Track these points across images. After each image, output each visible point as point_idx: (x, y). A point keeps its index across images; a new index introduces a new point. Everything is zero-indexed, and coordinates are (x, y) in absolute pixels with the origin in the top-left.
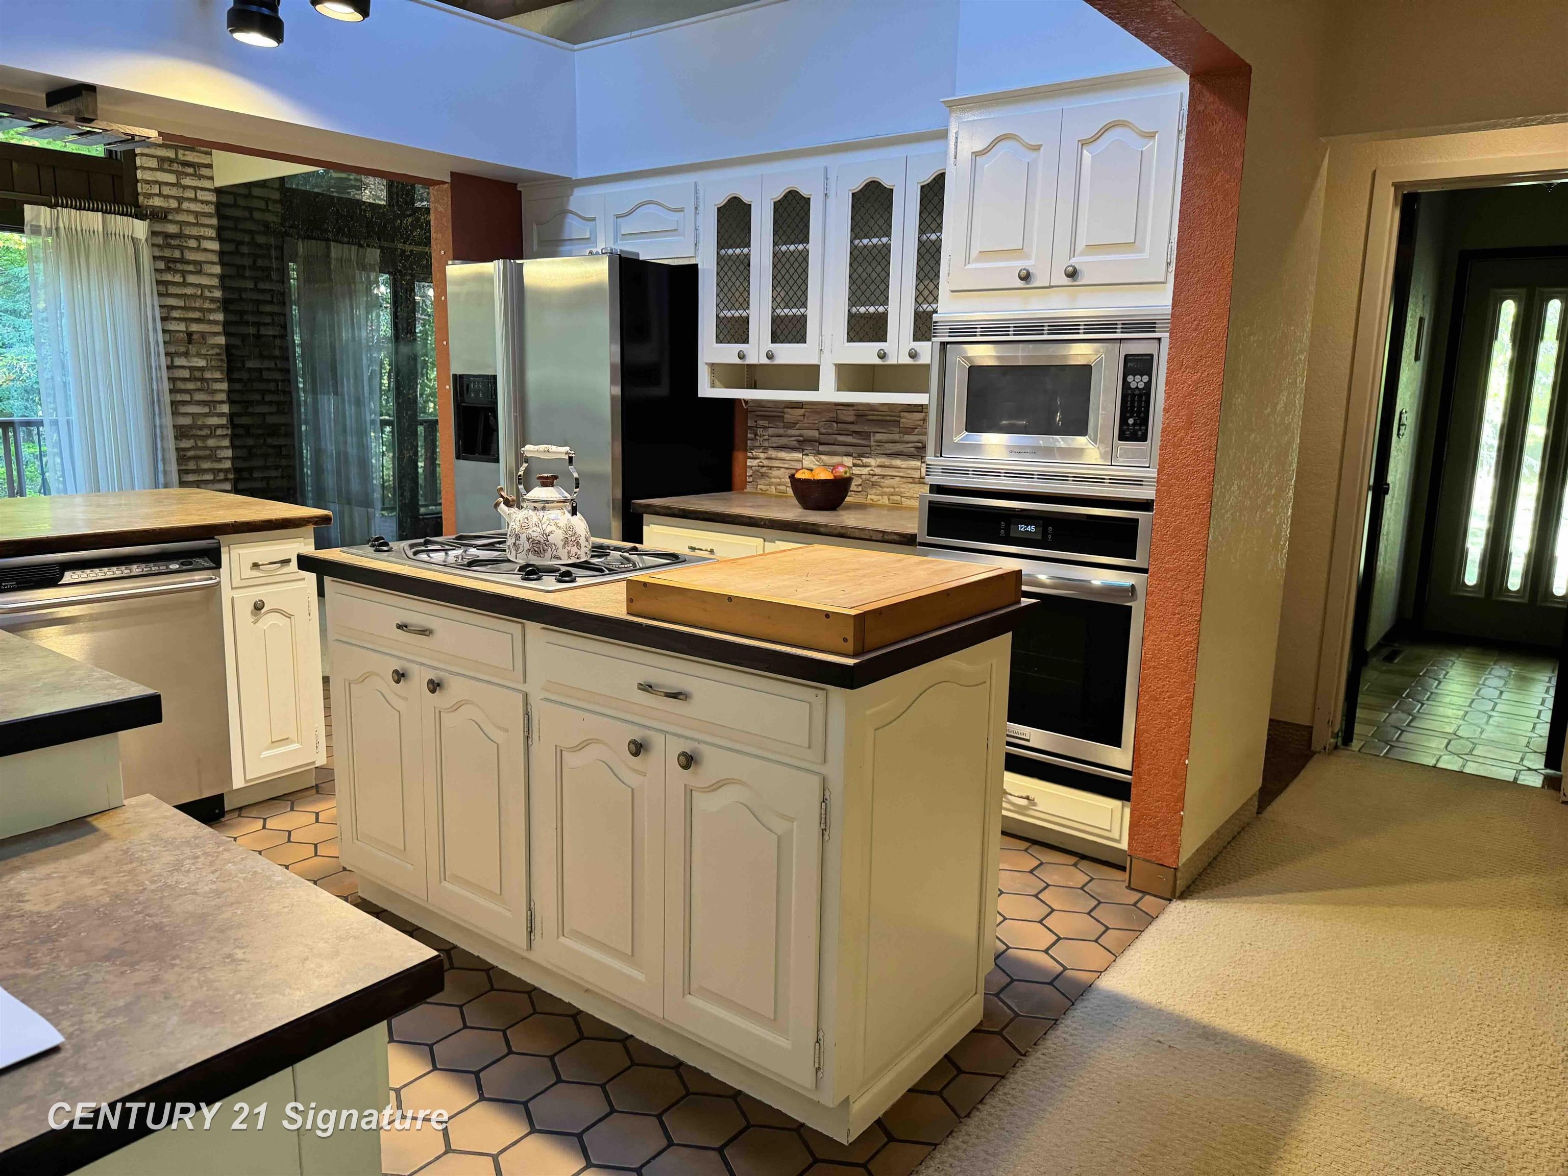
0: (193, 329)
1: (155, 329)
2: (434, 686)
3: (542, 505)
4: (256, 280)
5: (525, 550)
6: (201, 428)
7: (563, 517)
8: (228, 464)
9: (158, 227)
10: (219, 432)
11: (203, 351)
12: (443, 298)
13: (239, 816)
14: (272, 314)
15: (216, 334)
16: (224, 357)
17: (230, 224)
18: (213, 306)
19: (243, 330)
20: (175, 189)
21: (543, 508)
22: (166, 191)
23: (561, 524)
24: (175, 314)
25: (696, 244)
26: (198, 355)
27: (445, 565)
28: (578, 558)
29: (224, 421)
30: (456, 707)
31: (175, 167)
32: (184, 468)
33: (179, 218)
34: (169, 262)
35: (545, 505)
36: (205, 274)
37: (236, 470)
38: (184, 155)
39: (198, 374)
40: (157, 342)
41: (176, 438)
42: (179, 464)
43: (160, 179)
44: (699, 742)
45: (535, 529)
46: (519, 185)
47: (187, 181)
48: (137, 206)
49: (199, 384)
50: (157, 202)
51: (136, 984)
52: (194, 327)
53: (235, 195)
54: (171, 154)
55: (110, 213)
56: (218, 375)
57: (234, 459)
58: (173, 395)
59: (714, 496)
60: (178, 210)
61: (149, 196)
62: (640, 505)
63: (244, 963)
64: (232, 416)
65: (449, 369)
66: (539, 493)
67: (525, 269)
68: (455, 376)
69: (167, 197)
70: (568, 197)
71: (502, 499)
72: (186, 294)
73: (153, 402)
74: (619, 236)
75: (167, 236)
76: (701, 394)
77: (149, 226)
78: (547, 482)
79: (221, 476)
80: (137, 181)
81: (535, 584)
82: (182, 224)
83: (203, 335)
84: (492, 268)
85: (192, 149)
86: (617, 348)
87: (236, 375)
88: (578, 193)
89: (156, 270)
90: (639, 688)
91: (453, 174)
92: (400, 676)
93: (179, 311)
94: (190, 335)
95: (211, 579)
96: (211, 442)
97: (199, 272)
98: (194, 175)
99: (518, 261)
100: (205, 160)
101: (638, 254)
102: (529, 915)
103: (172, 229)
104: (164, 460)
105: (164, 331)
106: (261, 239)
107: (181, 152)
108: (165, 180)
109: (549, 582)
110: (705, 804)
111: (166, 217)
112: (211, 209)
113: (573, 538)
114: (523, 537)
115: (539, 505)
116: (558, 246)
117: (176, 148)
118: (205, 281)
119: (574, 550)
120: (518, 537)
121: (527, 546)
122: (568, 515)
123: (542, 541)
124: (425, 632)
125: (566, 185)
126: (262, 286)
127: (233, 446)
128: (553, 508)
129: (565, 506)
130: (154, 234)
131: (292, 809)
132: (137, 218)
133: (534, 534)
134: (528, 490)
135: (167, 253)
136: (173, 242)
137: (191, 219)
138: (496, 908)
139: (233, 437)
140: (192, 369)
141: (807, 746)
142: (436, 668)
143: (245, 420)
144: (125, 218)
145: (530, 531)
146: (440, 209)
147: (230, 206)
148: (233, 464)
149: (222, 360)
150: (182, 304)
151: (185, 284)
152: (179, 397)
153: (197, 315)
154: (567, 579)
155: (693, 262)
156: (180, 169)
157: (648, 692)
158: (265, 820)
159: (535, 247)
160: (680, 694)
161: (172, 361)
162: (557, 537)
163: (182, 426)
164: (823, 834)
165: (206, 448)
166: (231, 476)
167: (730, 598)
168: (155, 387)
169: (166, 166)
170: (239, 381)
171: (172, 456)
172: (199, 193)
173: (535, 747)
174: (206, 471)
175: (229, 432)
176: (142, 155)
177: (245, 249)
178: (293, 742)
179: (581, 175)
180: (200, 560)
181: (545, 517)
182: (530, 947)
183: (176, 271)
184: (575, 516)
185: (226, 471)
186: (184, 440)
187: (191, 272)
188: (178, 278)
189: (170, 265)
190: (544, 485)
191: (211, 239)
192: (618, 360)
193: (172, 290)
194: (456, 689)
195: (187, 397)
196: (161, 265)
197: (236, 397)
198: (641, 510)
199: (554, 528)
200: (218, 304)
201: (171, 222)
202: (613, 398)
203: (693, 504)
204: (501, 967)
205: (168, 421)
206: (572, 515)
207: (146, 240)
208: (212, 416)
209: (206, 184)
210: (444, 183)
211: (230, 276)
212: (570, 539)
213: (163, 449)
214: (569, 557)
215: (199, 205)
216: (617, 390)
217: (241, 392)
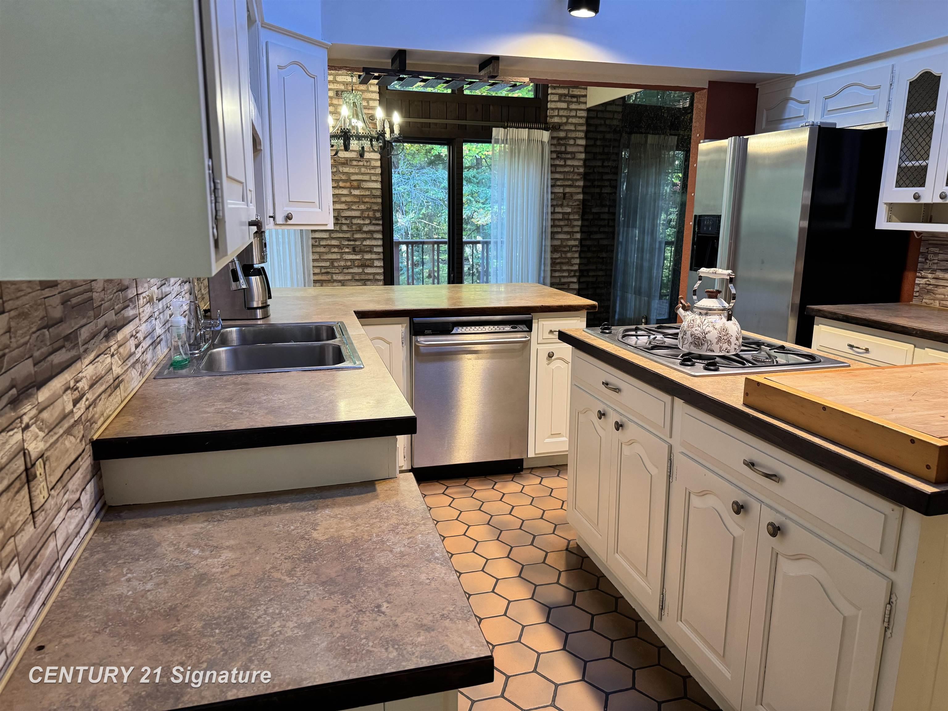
0: (567, 191)
1: (547, 192)
2: (619, 426)
3: (705, 311)
4: (603, 160)
5: (689, 342)
6: (565, 246)
7: (720, 321)
8: (576, 267)
9: (555, 134)
10: (574, 249)
11: (571, 204)
12: (695, 165)
13: (530, 473)
14: (609, 180)
15: (578, 193)
16: (581, 207)
17: (592, 128)
18: (578, 177)
19: (593, 190)
20: (566, 112)
21: (706, 314)
22: (561, 113)
23: (717, 327)
24: (559, 183)
25: (887, 112)
26: (568, 206)
27: (636, 347)
28: (728, 352)
29: (577, 243)
30: (631, 443)
31: (568, 99)
32: (554, 268)
33: (566, 128)
34: (559, 153)
35: (708, 311)
36: (577, 159)
37: (580, 270)
38: (572, 91)
39: (566, 216)
40: (548, 199)
41: (552, 252)
42: (552, 266)
43: (559, 107)
44: (787, 517)
45: (697, 328)
46: (758, 84)
47: (573, 106)
48: (546, 123)
49: (566, 222)
50: (556, 120)
51: (324, 609)
52: (568, 190)
53: (597, 111)
54: (565, 91)
55: (532, 128)
56: (576, 217)
57: (580, 264)
58: (553, 228)
59: (879, 306)
60: (566, 123)
61: (552, 117)
62: (813, 309)
63: (383, 615)
64: (581, 240)
65: (693, 212)
66: (706, 303)
67: (749, 142)
68: (696, 216)
69: (561, 116)
70: (791, 88)
71: (681, 305)
72: (565, 172)
73: (542, 233)
74: (826, 112)
75: (559, 139)
76: (877, 227)
77: (551, 134)
78: (713, 295)
79: (572, 274)
80: (548, 109)
81: (689, 370)
82: (567, 131)
83: (571, 194)
84: (727, 143)
85: (576, 87)
86: (809, 194)
87: (586, 217)
88: (799, 84)
89: (551, 159)
90: (744, 463)
91: (710, 82)
92: (602, 415)
93: (561, 181)
94: (564, 194)
95: (526, 337)
96: (569, 255)
97: (573, 158)
98: (577, 102)
99: (745, 137)
100: (583, 92)
101: (835, 124)
102: (661, 597)
103: (562, 134)
104: (544, 264)
105: (552, 193)
106: (608, 136)
107: (571, 90)
108: (562, 107)
109: (699, 368)
110: (785, 566)
111: (559, 128)
112: (583, 121)
113: (726, 338)
114: (689, 333)
115: (704, 312)
116: (780, 124)
117: (568, 88)
118: (576, 163)
119: (725, 346)
120: (685, 333)
121: (690, 340)
122: (724, 320)
123: (701, 338)
124: (617, 390)
125: (791, 80)
126: (606, 164)
127: (580, 257)
128: (714, 314)
129: (724, 313)
130: (552, 138)
131: (558, 476)
132: (545, 130)
133: (696, 332)
134: (699, 300)
135: (558, 149)
136: (562, 142)
137: (572, 128)
138: (643, 584)
139: (581, 252)
140: (564, 214)
141: (879, 551)
142: (621, 414)
143: (588, 243)
144: (539, 131)
145: (694, 330)
146: (700, 106)
147: (593, 118)
148: (579, 267)
149: (580, 208)
150: (562, 177)
151: (565, 166)
152: (556, 230)
153: (569, 183)
154: (712, 368)
155: (884, 125)
156: (570, 99)
157: (750, 468)
158: (542, 478)
159: (764, 126)
160: (775, 476)
161: (554, 209)
162: (713, 335)
163: (555, 246)
164: (886, 631)
165: (566, 258)
166: (577, 274)
167: (824, 408)
168: (544, 224)
169: (563, 99)
170: (587, 220)
171: (549, 262)
172: (578, 112)
173: (674, 484)
174: (564, 271)
175: (579, 249)
176: (552, 94)
177: (599, 143)
178: (563, 436)
179: (803, 71)
180: (521, 326)
181: (706, 321)
182: (661, 619)
183: (561, 159)
184: (729, 322)
185: (575, 271)
186: (556, 253)
187: (569, 159)
188: (562, 163)
189: (559, 155)
190: (710, 297)
191: (581, 138)
192: (809, 202)
193: (559, 169)
194: (631, 431)
195: (559, 230)
196: (554, 156)
197: (585, 229)
198: (814, 313)
199: (711, 329)
200: (581, 176)
201: (562, 130)
202: (801, 230)
203: (858, 312)
204: (646, 622)
205: (549, 243)
206: (728, 320)
207: (548, 142)
208: (571, 240)
209: (583, 107)
210: (704, 89)
211: (589, 159)
212: (724, 337)
213: (545, 258)
214: (720, 351)
215: (577, 119)
216: (805, 224)
217: (587, 226)
